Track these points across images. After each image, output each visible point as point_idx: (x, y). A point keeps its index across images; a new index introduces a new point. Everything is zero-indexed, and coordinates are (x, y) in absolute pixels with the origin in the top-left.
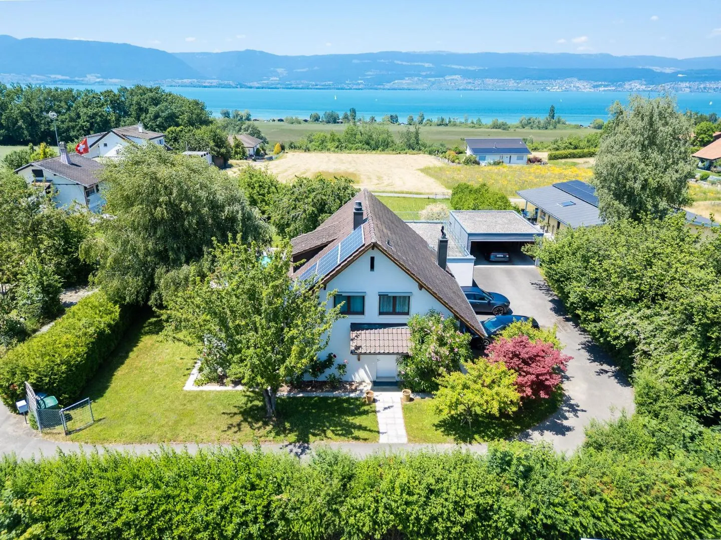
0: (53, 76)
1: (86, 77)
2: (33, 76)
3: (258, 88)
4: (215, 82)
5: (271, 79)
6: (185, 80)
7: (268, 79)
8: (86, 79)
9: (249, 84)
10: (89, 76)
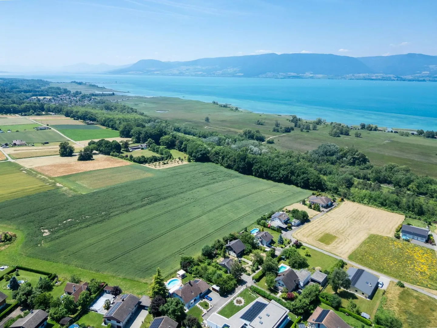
0: (289, 73)
1: (305, 73)
2: (280, 73)
3: (410, 80)
4: (380, 75)
5: (423, 72)
6: (361, 75)
7: (420, 73)
8: (305, 75)
9: (404, 77)
10: (307, 73)
